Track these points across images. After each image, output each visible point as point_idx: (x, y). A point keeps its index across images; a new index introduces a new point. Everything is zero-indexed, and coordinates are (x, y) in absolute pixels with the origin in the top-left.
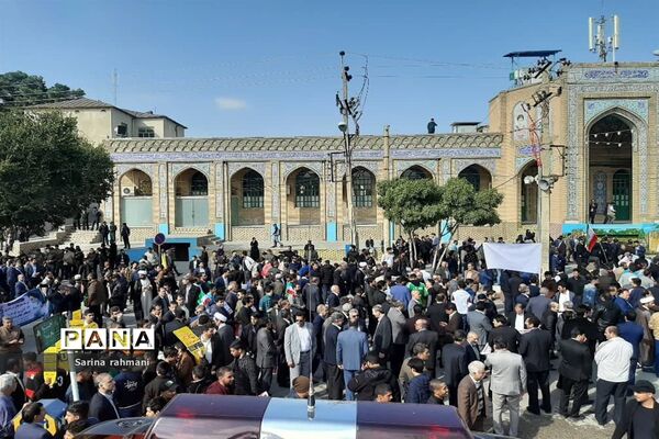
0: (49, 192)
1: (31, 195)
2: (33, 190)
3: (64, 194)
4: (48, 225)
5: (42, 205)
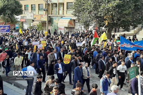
0: (133, 13)
1: (126, 14)
2: (127, 12)
3: (138, 14)
4: (131, 27)
5: (129, 18)
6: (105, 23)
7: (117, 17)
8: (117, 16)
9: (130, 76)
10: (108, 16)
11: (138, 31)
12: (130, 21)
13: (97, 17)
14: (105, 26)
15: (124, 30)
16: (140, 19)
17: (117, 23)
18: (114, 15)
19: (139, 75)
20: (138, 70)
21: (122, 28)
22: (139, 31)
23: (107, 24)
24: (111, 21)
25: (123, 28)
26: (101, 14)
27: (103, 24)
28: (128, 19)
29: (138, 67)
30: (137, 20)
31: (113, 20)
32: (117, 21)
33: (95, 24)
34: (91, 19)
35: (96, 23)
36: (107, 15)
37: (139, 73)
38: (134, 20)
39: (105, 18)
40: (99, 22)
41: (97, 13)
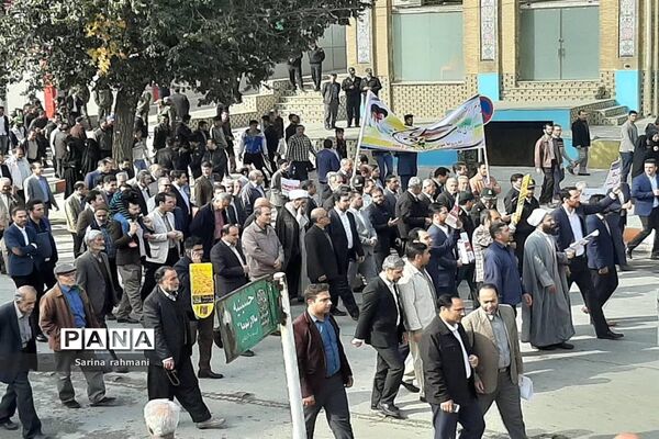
1: (202, 8)
3: (270, 5)
6: (97, 62)
7: (159, 27)
8: (156, 20)
9: (237, 335)
10: (108, 23)
11: (280, 100)
12: (227, 46)
13: (47, 31)
14: (96, 78)
15: (204, 97)
16: (279, 31)
17: (161, 60)
18: (137, 12)
19: (284, 324)
20: (278, 301)
21: (193, 83)
22: (285, 100)
23: (104, 66)
24: (126, 51)
25: (198, 84)
26: (64, 14)
27: (84, 67)
28: (219, 35)
29: (279, 282)
30: (263, 38)
31: (137, 43)
32: (161, 45)
33: (39, 67)
34: (14, 44)
35: (41, 62)
36: (102, 17)
37: (285, 315)
38: (248, 38)
39: (89, 35)
40: (58, 56)
41: (39, 7)
